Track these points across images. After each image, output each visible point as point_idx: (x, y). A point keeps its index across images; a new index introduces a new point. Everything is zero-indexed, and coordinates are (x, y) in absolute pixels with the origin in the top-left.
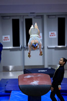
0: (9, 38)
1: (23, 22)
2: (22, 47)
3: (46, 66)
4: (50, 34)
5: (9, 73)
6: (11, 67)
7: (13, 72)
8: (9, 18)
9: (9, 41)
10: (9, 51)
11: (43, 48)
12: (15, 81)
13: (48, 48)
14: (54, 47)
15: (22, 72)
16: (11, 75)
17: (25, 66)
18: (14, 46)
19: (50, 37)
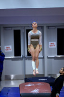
0: (11, 48)
1: (24, 33)
2: (23, 57)
3: (46, 75)
4: (50, 44)
5: (11, 82)
6: (12, 76)
7: (15, 81)
8: (10, 29)
9: (11, 51)
10: (11, 60)
11: (43, 58)
12: (17, 90)
13: (48, 58)
14: (54, 56)
15: (23, 81)
16: (13, 84)
17: (26, 75)
18: (15, 56)
19: (50, 47)
